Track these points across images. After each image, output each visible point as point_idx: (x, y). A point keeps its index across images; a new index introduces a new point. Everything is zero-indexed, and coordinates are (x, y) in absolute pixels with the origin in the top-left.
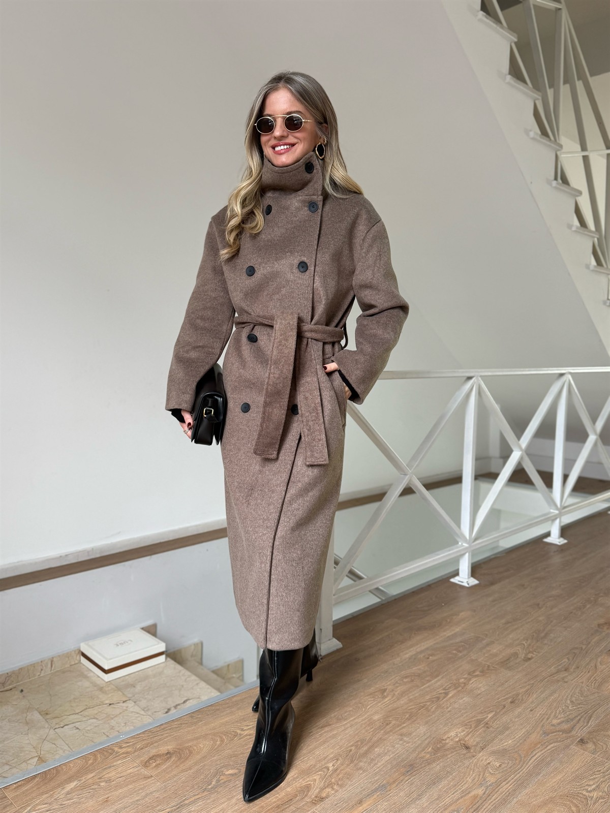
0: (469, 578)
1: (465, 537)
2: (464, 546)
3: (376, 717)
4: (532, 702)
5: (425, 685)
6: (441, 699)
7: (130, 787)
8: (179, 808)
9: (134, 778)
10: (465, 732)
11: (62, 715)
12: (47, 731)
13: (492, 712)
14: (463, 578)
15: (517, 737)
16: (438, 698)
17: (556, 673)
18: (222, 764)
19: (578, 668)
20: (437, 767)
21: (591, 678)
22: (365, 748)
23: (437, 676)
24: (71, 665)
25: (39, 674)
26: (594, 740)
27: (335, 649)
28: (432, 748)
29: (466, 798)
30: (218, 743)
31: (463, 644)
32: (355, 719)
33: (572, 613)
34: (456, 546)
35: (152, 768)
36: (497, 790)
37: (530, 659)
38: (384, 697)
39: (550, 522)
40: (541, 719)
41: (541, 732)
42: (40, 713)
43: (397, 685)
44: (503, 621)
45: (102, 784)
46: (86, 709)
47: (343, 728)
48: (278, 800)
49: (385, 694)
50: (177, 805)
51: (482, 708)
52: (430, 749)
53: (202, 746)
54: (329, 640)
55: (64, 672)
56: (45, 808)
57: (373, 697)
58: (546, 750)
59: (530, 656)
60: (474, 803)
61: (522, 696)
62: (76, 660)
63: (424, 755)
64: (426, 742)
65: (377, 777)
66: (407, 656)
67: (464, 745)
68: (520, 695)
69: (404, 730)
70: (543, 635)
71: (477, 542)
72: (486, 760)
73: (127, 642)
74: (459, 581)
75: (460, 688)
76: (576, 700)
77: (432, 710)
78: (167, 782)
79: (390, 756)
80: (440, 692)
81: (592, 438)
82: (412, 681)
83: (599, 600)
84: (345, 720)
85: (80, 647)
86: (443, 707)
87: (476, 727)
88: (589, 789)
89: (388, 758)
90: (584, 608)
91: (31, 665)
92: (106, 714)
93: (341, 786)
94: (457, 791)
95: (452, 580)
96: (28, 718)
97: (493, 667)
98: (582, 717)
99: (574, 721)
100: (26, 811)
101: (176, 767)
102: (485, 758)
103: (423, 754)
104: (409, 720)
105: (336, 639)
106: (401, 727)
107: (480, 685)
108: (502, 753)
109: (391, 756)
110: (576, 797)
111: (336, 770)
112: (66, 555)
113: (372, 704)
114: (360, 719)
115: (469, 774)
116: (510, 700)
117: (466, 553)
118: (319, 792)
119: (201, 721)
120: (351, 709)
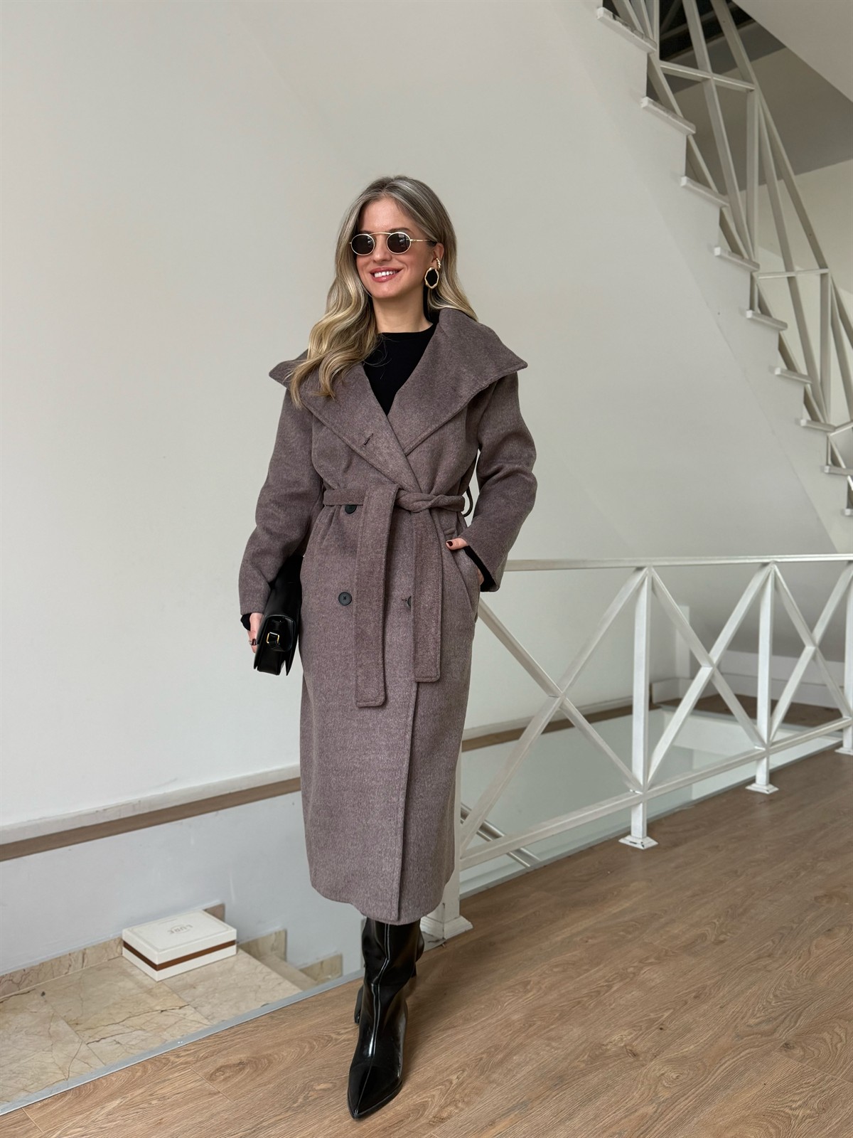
0: (643, 838)
1: (636, 781)
2: (637, 794)
3: (515, 1017)
4: (724, 996)
5: (581, 975)
6: (601, 994)
7: (191, 1105)
8: (254, 1131)
9: (197, 1094)
10: (632, 1036)
11: (98, 1025)
12: (77, 1046)
13: (670, 1009)
14: (636, 838)
15: (702, 1041)
16: (599, 992)
17: (755, 960)
18: (312, 1077)
19: (786, 953)
20: (594, 1079)
21: (803, 965)
22: (500, 1056)
23: (598, 964)
24: (109, 960)
25: (67, 971)
26: (803, 1045)
27: (463, 930)
28: (589, 1056)
29: (632, 1117)
30: (307, 1050)
31: (634, 923)
32: (487, 1019)
33: (781, 882)
34: (625, 794)
35: (221, 1082)
36: (672, 1107)
37: (722, 942)
38: (527, 992)
39: (754, 763)
40: (735, 1018)
41: (734, 1034)
42: (67, 1023)
43: (544, 976)
44: (689, 893)
45: (154, 1102)
46: (130, 1017)
47: (472, 1031)
48: (385, 1122)
49: (529, 987)
50: (252, 1128)
51: (656, 1005)
52: (586, 1057)
53: (285, 1054)
54: (456, 918)
55: (99, 969)
56: (79, 1132)
57: (512, 991)
58: (739, 1057)
59: (722, 938)
60: (642, 1124)
61: (710, 989)
62: (117, 952)
63: (578, 1064)
64: (581, 1048)
65: (516, 1092)
66: (559, 938)
67: (631, 1051)
68: (708, 988)
69: (553, 1034)
70: (741, 910)
71: (655, 789)
72: (660, 1070)
73: (185, 928)
74: (631, 842)
75: (628, 980)
76: (781, 994)
77: (590, 1007)
78: (239, 1100)
79: (533, 1065)
80: (602, 984)
81: (809, 650)
82: (564, 971)
83: (819, 864)
84: (475, 1020)
85: (121, 935)
86: (605, 1004)
87: (647, 1029)
88: (794, 1106)
89: (531, 1068)
90: (797, 876)
91: (56, 959)
92: (157, 1024)
93: (468, 1104)
94: (620, 1109)
95: (622, 841)
96: (52, 1029)
97: (673, 953)
98: (788, 1016)
99: (777, 1021)
100: (54, 1136)
101: (252, 1080)
102: (658, 1067)
103: (576, 1063)
104: (559, 1020)
105: (464, 917)
106: (548, 1029)
107: (655, 976)
108: (681, 1061)
109: (535, 1066)
110: (776, 1116)
111: (461, 1084)
112: (105, 810)
113: (510, 1001)
114: (495, 1020)
115: (637, 1088)
116: (694, 994)
117: (639, 804)
118: (438, 1112)
119: (284, 1023)
120: (483, 1007)
